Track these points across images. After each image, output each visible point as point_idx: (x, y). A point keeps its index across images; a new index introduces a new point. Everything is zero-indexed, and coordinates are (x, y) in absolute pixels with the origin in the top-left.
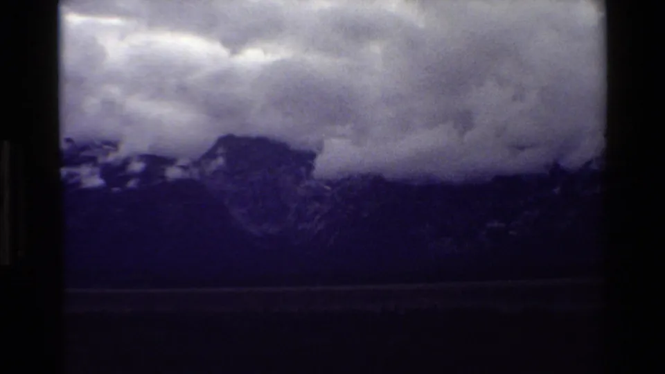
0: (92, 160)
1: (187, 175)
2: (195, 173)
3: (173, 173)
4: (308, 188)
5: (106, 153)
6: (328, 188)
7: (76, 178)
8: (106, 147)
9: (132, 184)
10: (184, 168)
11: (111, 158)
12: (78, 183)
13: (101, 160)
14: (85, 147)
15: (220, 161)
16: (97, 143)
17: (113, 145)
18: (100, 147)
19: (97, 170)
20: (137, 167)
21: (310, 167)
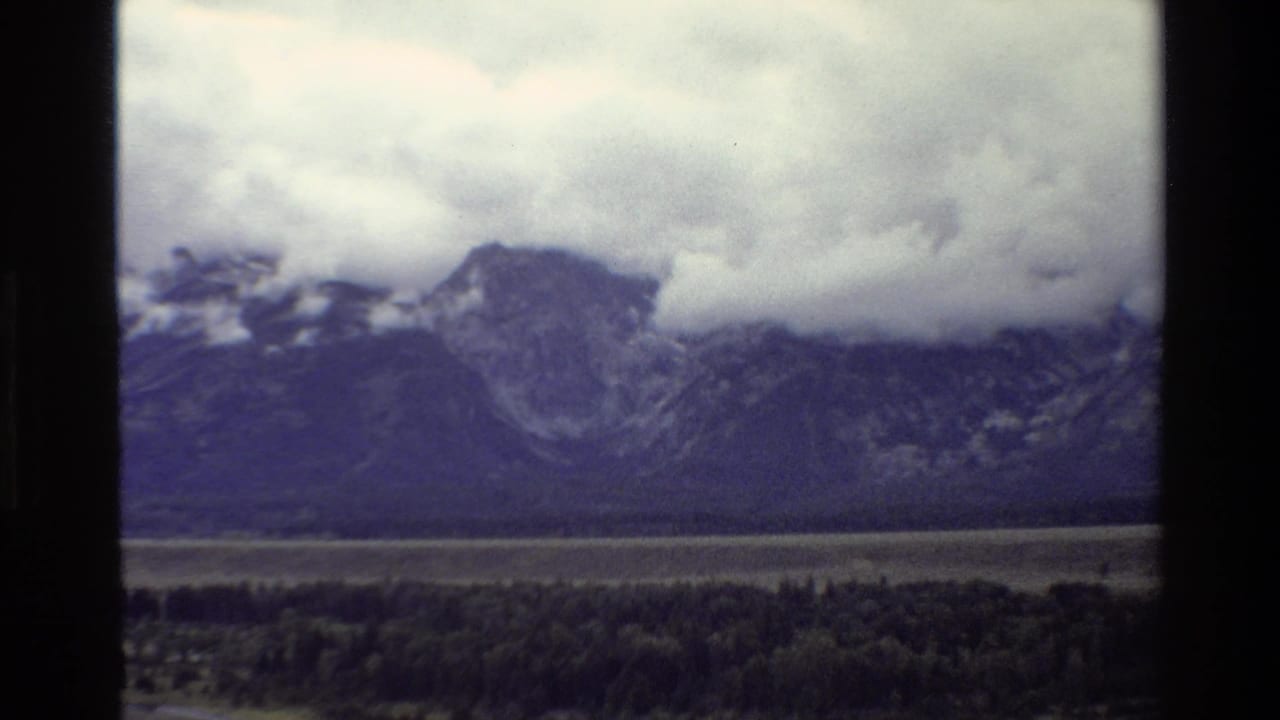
0: (227, 291)
1: (408, 321)
2: (426, 318)
3: (383, 317)
4: (643, 347)
5: (254, 279)
6: (680, 347)
7: (196, 326)
8: (253, 266)
9: (303, 338)
10: (407, 308)
11: (263, 288)
12: (200, 335)
13: (244, 290)
14: (214, 266)
15: (475, 296)
16: (239, 259)
17: (267, 261)
18: (242, 266)
19: (236, 310)
20: (314, 304)
21: (647, 308)
